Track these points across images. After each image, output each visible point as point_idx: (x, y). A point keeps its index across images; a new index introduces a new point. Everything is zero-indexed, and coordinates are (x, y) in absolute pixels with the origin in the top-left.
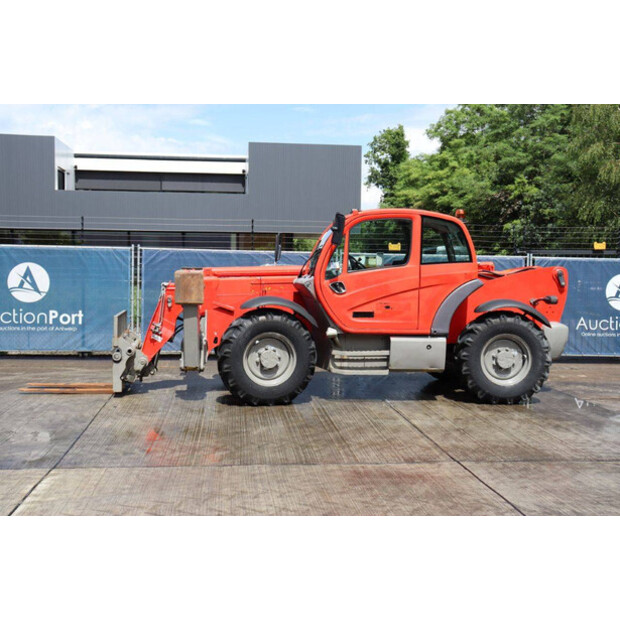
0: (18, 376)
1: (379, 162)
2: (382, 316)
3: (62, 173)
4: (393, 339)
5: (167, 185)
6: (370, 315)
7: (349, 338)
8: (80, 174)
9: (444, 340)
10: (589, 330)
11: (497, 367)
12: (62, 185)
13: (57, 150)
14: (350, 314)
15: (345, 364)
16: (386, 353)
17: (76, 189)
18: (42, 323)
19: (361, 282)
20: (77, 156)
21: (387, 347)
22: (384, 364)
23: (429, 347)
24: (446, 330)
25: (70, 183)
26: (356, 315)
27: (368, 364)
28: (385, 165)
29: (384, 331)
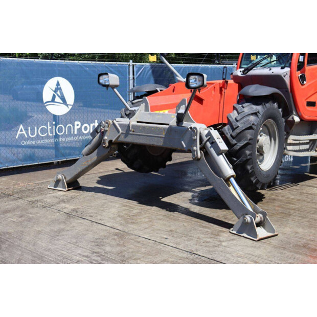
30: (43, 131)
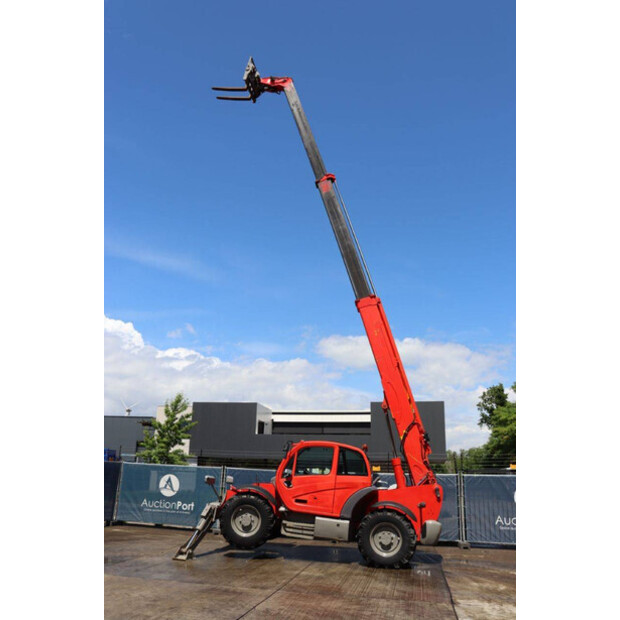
0: (148, 536)
1: (487, 409)
2: (311, 503)
3: (262, 425)
4: (317, 518)
5: (326, 430)
6: (304, 502)
7: (292, 515)
8: (275, 425)
9: (348, 522)
10: (504, 525)
11: (381, 543)
12: (261, 430)
13: (258, 411)
14: (293, 500)
15: (291, 530)
16: (312, 525)
17: (273, 433)
18: (173, 509)
19: (301, 482)
20: (274, 413)
21: (313, 522)
22: (312, 533)
23: (338, 525)
24: (349, 516)
25: (268, 430)
26: (297, 501)
27: (305, 532)
28: (491, 411)
29: (312, 512)
30: (157, 504)
